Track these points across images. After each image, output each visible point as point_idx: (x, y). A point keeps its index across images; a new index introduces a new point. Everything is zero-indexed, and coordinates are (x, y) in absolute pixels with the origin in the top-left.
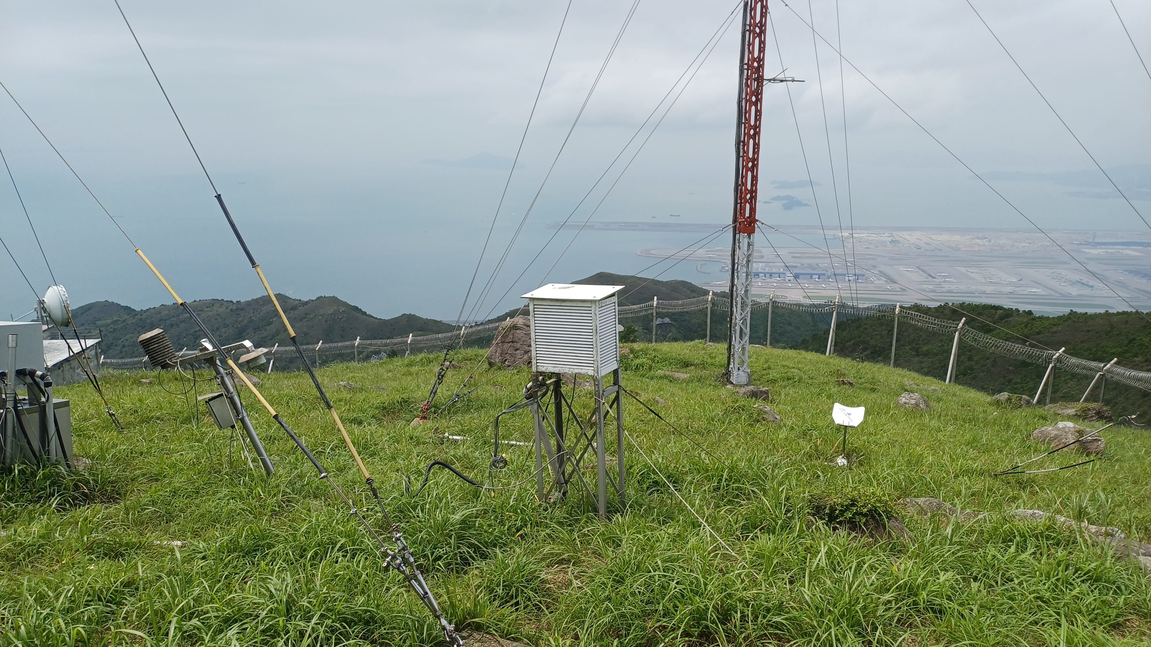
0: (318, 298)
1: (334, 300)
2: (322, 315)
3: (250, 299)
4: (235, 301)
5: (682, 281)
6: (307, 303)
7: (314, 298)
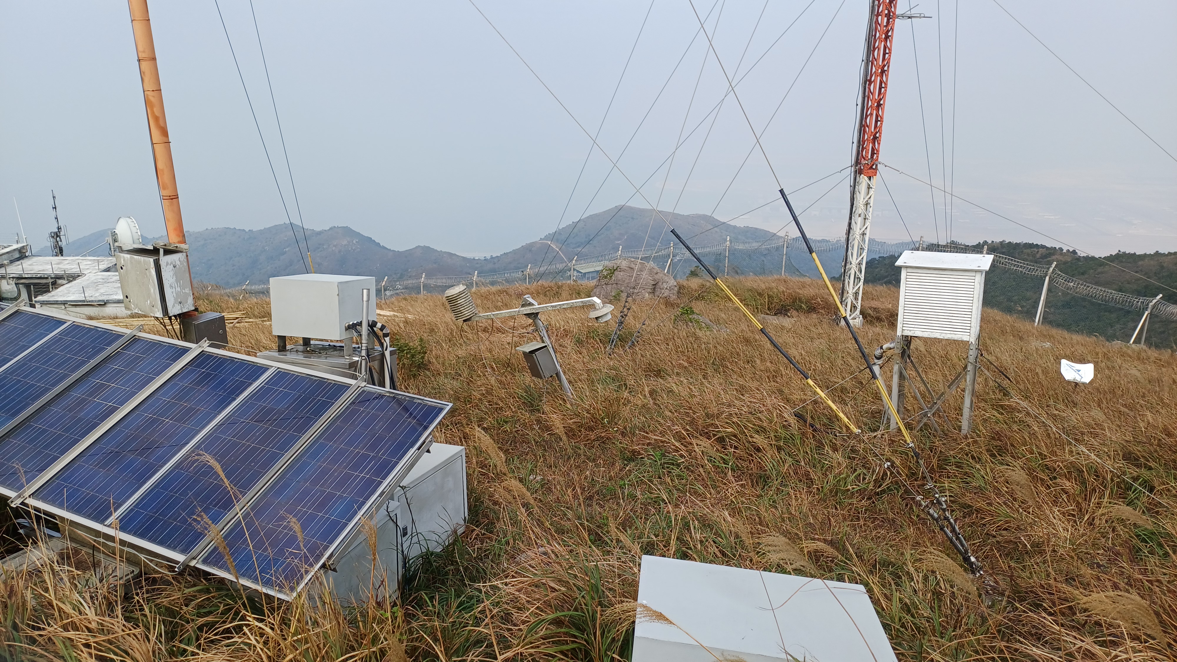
0: (331, 229)
1: (347, 231)
2: (335, 246)
3: (262, 228)
4: (247, 230)
5: (704, 215)
6: (320, 233)
7: (327, 228)
